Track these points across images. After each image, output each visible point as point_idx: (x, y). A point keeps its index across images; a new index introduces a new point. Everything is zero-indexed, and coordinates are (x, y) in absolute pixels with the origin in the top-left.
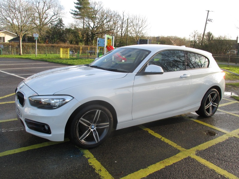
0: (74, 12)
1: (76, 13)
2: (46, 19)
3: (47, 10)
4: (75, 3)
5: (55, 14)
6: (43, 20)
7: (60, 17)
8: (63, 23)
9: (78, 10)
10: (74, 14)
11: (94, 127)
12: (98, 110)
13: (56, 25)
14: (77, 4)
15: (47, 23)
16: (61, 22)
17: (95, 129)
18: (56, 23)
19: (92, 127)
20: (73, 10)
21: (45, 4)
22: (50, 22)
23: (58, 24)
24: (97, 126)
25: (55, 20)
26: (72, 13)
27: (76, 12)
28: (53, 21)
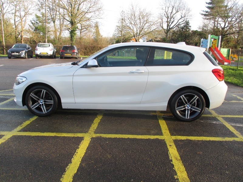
0: (204, 13)
1: (207, 14)
2: (172, 22)
3: (175, 13)
4: (207, 3)
5: (182, 17)
6: (170, 23)
7: (187, 20)
8: (190, 25)
9: (209, 10)
10: (205, 15)
11: (42, 102)
12: (43, 90)
13: (183, 28)
14: (209, 4)
15: (174, 27)
16: (188, 25)
17: (43, 103)
18: (182, 25)
19: (41, 101)
20: (204, 11)
21: (174, 8)
22: (177, 25)
23: (185, 26)
24: (44, 102)
25: (182, 23)
26: (202, 14)
27: (207, 12)
28: (180, 25)
